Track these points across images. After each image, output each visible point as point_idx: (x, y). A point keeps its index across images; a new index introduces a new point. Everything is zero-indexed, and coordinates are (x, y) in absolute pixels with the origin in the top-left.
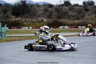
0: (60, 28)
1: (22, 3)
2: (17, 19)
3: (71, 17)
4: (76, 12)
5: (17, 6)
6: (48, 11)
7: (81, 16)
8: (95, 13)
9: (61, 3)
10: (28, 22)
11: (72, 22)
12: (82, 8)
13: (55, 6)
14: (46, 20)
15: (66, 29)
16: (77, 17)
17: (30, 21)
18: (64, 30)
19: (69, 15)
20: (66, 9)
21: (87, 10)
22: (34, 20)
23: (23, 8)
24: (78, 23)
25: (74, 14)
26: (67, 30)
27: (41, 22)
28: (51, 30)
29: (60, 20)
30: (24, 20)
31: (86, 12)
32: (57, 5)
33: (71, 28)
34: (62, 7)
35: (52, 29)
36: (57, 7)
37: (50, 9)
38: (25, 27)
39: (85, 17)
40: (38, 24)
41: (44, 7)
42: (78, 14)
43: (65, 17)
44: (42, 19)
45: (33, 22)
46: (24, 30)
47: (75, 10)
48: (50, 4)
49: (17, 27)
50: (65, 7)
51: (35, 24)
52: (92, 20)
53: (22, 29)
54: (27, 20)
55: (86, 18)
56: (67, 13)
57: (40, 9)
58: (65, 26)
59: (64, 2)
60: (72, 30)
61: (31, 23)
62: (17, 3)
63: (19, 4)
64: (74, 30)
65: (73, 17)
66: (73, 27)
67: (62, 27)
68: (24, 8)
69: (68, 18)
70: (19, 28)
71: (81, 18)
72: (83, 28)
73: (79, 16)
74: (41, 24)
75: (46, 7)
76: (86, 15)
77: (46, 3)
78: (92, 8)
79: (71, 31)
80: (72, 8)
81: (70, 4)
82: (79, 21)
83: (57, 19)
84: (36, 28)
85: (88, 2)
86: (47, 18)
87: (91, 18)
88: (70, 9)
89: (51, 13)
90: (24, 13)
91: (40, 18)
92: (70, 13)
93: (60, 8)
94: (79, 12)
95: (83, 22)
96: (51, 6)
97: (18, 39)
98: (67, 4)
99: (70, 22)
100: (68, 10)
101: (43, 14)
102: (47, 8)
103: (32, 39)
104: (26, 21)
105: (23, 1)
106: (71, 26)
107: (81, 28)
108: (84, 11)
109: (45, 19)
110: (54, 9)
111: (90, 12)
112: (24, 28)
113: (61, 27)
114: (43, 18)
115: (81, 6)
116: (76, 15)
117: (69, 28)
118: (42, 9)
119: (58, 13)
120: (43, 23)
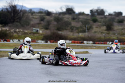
1: (11, 9)
2: (4, 29)
3: (75, 29)
4: (80, 23)
5: (5, 11)
6: (45, 20)
7: (87, 27)
8: (104, 25)
9: (62, 10)
10: (18, 33)
11: (76, 35)
12: (89, 18)
13: (54, 13)
14: (42, 32)
15: (68, 44)
16: (82, 29)
17: (21, 32)
19: (72, 26)
20: (68, 18)
21: (95, 21)
22: (26, 31)
23: (12, 14)
24: (83, 37)
25: (79, 25)
26: (70, 45)
27: (36, 34)
28: (48, 45)
29: (60, 32)
30: (14, 30)
31: (95, 23)
32: (57, 12)
33: (74, 43)
34: (64, 15)
35: (49, 43)
36: (57, 15)
37: (48, 18)
38: (14, 40)
39: (93, 29)
40: (31, 36)
41: (40, 14)
42: (84, 26)
43: (67, 28)
44: (37, 30)
45: (25, 33)
46: (13, 43)
48: (47, 11)
49: (4, 39)
50: (67, 16)
52: (101, 34)
53: (10, 41)
54: (18, 30)
55: (93, 31)
56: (70, 24)
57: (35, 17)
59: (66, 9)
60: (75, 45)
61: (22, 35)
62: (6, 8)
63: (7, 9)
64: (78, 46)
65: (77, 28)
66: (76, 41)
68: (14, 15)
69: (71, 30)
70: (7, 41)
71: (87, 30)
72: (90, 44)
73: (84, 28)
74: (35, 36)
75: (42, 14)
76: (94, 27)
77: (42, 9)
78: (102, 18)
79: (74, 47)
80: (75, 17)
81: (74, 12)
82: (84, 34)
83: (55, 31)
85: (97, 11)
86: (43, 30)
87: (100, 32)
88: (74, 19)
89: (49, 23)
90: (13, 22)
91: (34, 29)
92: (74, 24)
93: (61, 16)
94: (85, 22)
95: (90, 36)
96: (49, 13)
97: (5, 55)
98: (70, 11)
99: (73, 35)
101: (38, 24)
102: (44, 17)
104: (15, 32)
105: (12, 6)
106: (74, 40)
107: (87, 43)
108: (91, 22)
109: (40, 30)
110: (52, 18)
111: (99, 24)
112: (12, 40)
114: (38, 28)
115: (88, 15)
116: (81, 27)
117: (72, 43)
118: (36, 17)
119: (58, 23)
120: (38, 35)
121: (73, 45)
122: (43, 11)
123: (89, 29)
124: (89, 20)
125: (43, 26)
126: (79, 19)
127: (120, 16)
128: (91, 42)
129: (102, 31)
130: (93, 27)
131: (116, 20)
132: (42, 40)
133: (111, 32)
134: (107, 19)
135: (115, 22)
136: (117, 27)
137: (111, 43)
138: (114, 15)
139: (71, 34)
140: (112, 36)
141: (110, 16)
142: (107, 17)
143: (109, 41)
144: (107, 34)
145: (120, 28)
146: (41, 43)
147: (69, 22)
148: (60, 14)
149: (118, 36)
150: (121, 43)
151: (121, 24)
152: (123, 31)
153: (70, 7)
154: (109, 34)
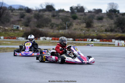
0: (40, 40)
3: (55, 26)
4: (61, 20)
6: (25, 17)
7: (67, 24)
8: (85, 22)
9: (42, 7)
11: (56, 32)
12: (69, 15)
13: (34, 10)
14: (22, 29)
15: (48, 41)
16: (62, 26)
17: (1, 29)
18: (45, 42)
19: (52, 24)
20: (48, 15)
21: (75, 18)
22: (6, 28)
24: (63, 34)
25: (59, 22)
26: (50, 42)
27: (16, 31)
29: (40, 29)
31: (75, 20)
32: (37, 9)
33: (55, 40)
34: (44, 12)
36: (38, 12)
37: (28, 15)
39: (73, 26)
40: (11, 33)
41: (20, 11)
42: (64, 23)
43: (47, 25)
44: (18, 27)
45: (6, 30)
47: (60, 17)
48: (27, 8)
50: (47, 13)
51: (8, 33)
52: (81, 31)
55: (73, 28)
56: (50, 21)
57: (14, 13)
58: (46, 36)
59: (46, 6)
60: (55, 42)
61: (2, 32)
65: (57, 25)
66: (57, 38)
67: (43, 39)
69: (51, 27)
71: (67, 27)
72: (70, 41)
73: (64, 25)
74: (16, 33)
75: (22, 11)
77: (22, 6)
78: (82, 15)
79: (54, 44)
80: (55, 14)
81: (54, 9)
82: (64, 31)
83: (36, 28)
84: (10, 38)
85: (77, 8)
86: (23, 26)
87: (80, 29)
88: (54, 16)
89: (29, 20)
91: (14, 25)
92: (54, 21)
93: (41, 13)
94: (65, 19)
95: (70, 33)
96: (29, 10)
98: (50, 8)
99: (53, 32)
100: (51, 16)
101: (18, 21)
102: (24, 13)
103: (6, 52)
106: (55, 37)
108: (71, 19)
109: (20, 27)
110: (32, 15)
111: (79, 21)
113: (41, 38)
114: (18, 25)
115: (68, 12)
116: (61, 24)
117: (52, 40)
118: (17, 14)
119: (38, 20)
120: (18, 31)
121: (53, 42)
122: (23, 8)
123: (69, 26)
124: (69, 17)
125: (22, 23)
126: (59, 17)
127: (99, 13)
128: (71, 39)
129: (81, 28)
130: (73, 24)
131: (95, 18)
132: (23, 37)
133: (91, 29)
134: (87, 17)
135: (95, 19)
136: (96, 24)
137: (90, 40)
138: (94, 12)
139: (51, 31)
140: (92, 33)
141: (90, 13)
142: (86, 14)
143: (89, 38)
144: (87, 31)
145: (100, 25)
146: (22, 40)
147: (49, 19)
148: (40, 11)
149: (98, 33)
150: (101, 40)
151: (101, 21)
152: (102, 28)
153: (50, 4)
154: (88, 31)
